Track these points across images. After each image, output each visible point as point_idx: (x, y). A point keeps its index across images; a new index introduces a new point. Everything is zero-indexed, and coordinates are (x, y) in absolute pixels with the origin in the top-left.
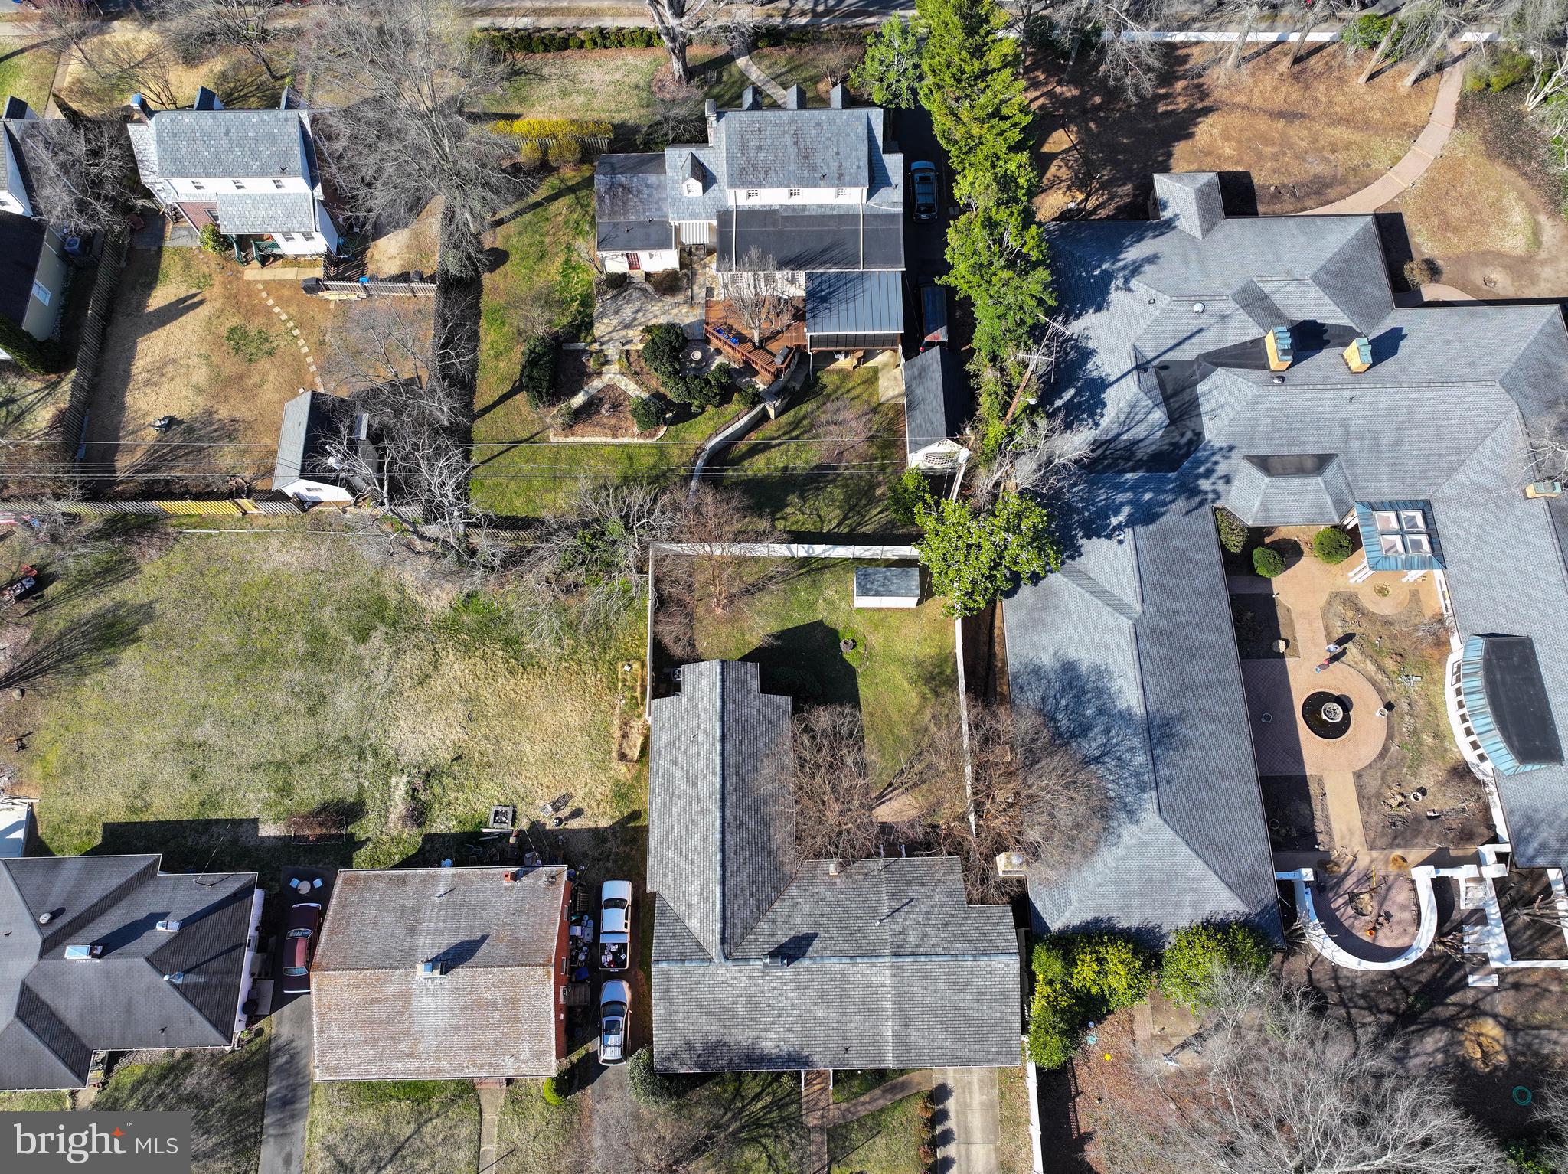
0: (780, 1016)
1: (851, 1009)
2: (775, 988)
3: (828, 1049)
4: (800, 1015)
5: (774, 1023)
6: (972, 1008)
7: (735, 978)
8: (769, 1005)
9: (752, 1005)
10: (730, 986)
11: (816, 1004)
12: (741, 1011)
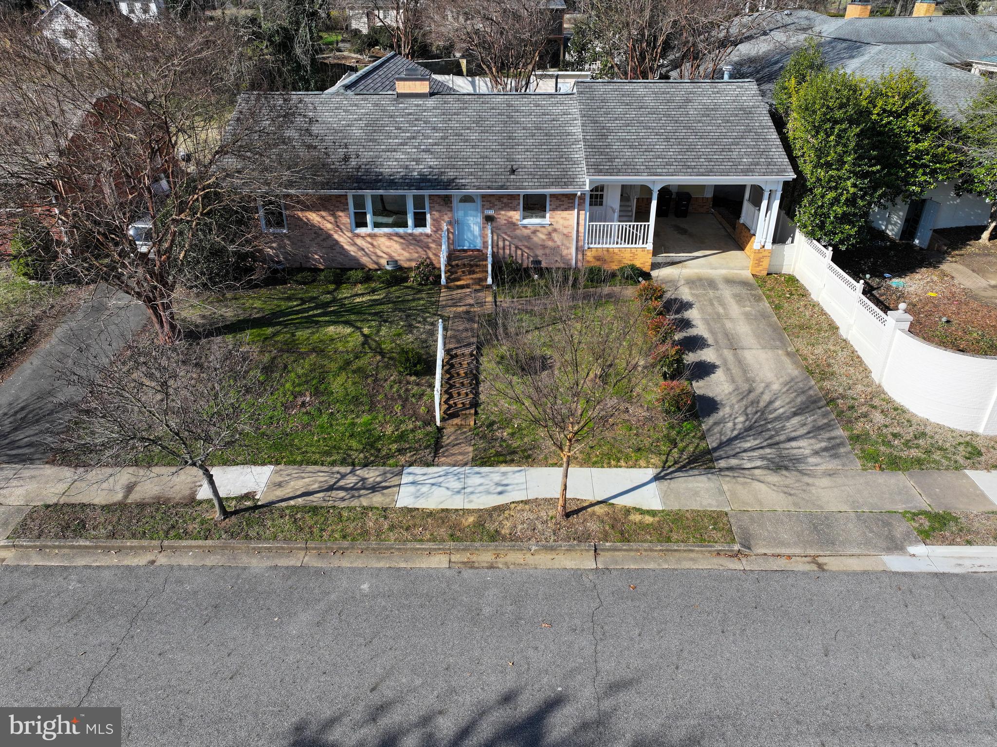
0: (414, 138)
1: (520, 133)
2: (410, 114)
3: (484, 170)
4: (444, 138)
5: (401, 144)
6: (699, 121)
7: (356, 105)
8: (399, 128)
9: (373, 127)
10: (345, 111)
11: (468, 128)
12: (356, 132)
